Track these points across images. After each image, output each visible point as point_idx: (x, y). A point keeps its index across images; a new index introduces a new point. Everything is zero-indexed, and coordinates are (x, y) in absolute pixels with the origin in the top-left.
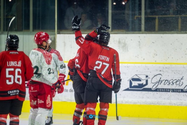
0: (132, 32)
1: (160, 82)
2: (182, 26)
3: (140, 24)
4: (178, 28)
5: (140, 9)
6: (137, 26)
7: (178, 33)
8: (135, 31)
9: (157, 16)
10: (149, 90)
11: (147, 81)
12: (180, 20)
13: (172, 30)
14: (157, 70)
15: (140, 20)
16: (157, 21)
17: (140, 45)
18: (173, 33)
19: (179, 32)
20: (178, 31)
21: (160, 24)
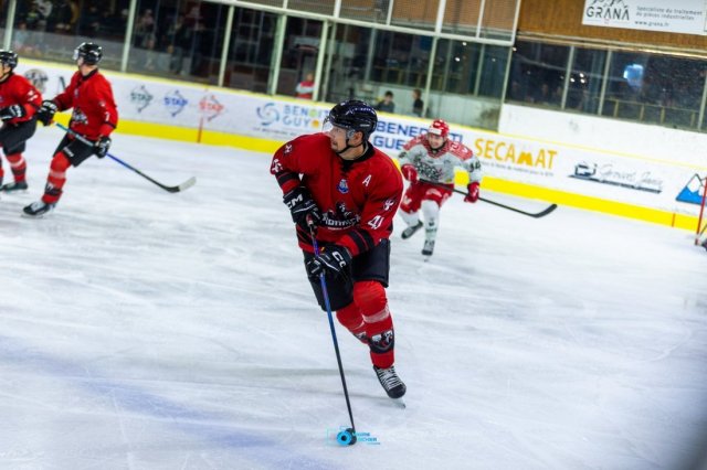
0: (588, 114)
1: (609, 173)
2: (643, 116)
3: (597, 107)
4: (639, 117)
5: (600, 90)
6: (593, 108)
9: (618, 101)
10: (596, 180)
11: (595, 171)
12: (643, 109)
14: (608, 160)
15: (598, 102)
16: (617, 107)
18: (632, 122)
19: (639, 122)
20: (639, 120)
21: (620, 109)
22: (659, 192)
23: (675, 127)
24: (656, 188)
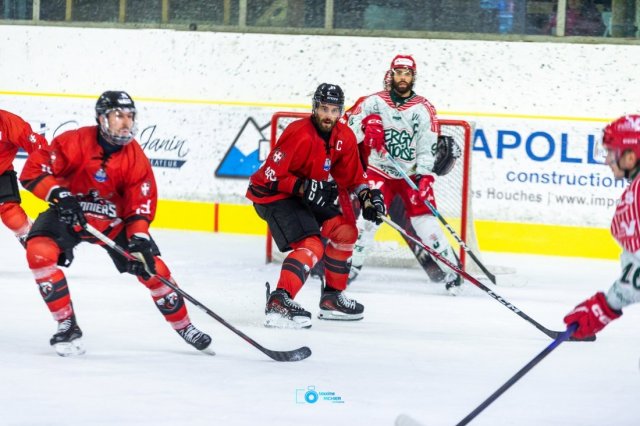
0: (12, 21)
2: (127, 12)
3: (30, 3)
4: (118, 16)
6: (22, 8)
7: (117, 27)
8: (18, 18)
13: (103, 20)
14: (67, 112)
17: (28, 51)
18: (105, 27)
19: (119, 25)
20: (118, 22)
21: (76, 4)
22: (180, 164)
23: (194, 28)
24: (173, 156)
